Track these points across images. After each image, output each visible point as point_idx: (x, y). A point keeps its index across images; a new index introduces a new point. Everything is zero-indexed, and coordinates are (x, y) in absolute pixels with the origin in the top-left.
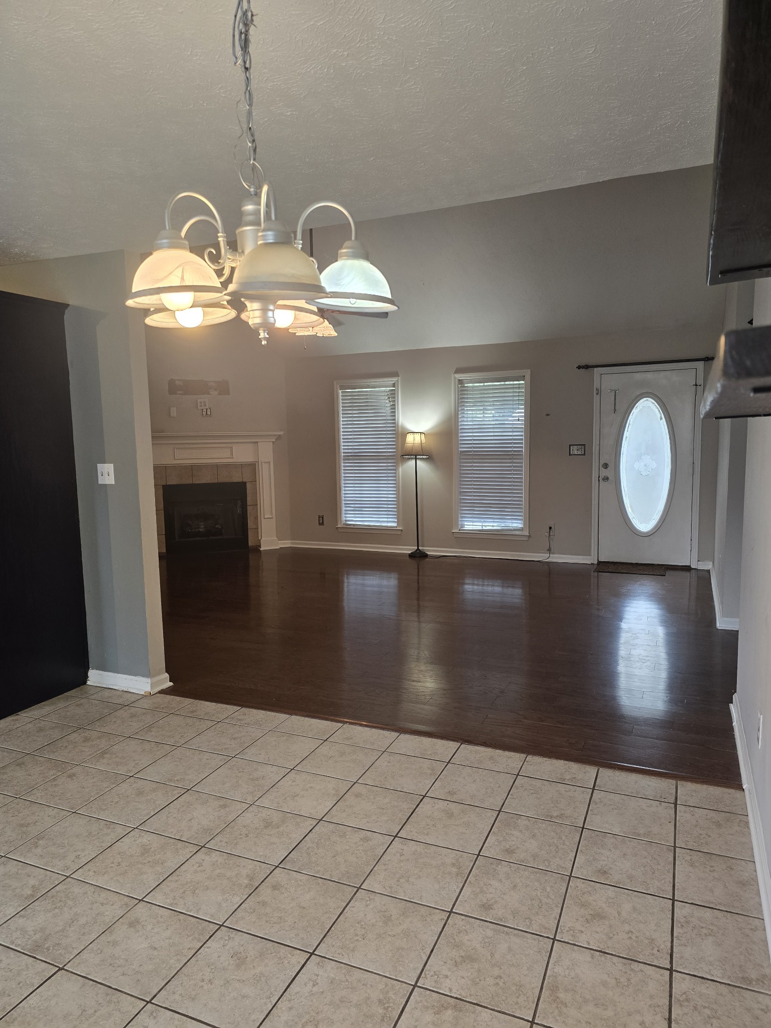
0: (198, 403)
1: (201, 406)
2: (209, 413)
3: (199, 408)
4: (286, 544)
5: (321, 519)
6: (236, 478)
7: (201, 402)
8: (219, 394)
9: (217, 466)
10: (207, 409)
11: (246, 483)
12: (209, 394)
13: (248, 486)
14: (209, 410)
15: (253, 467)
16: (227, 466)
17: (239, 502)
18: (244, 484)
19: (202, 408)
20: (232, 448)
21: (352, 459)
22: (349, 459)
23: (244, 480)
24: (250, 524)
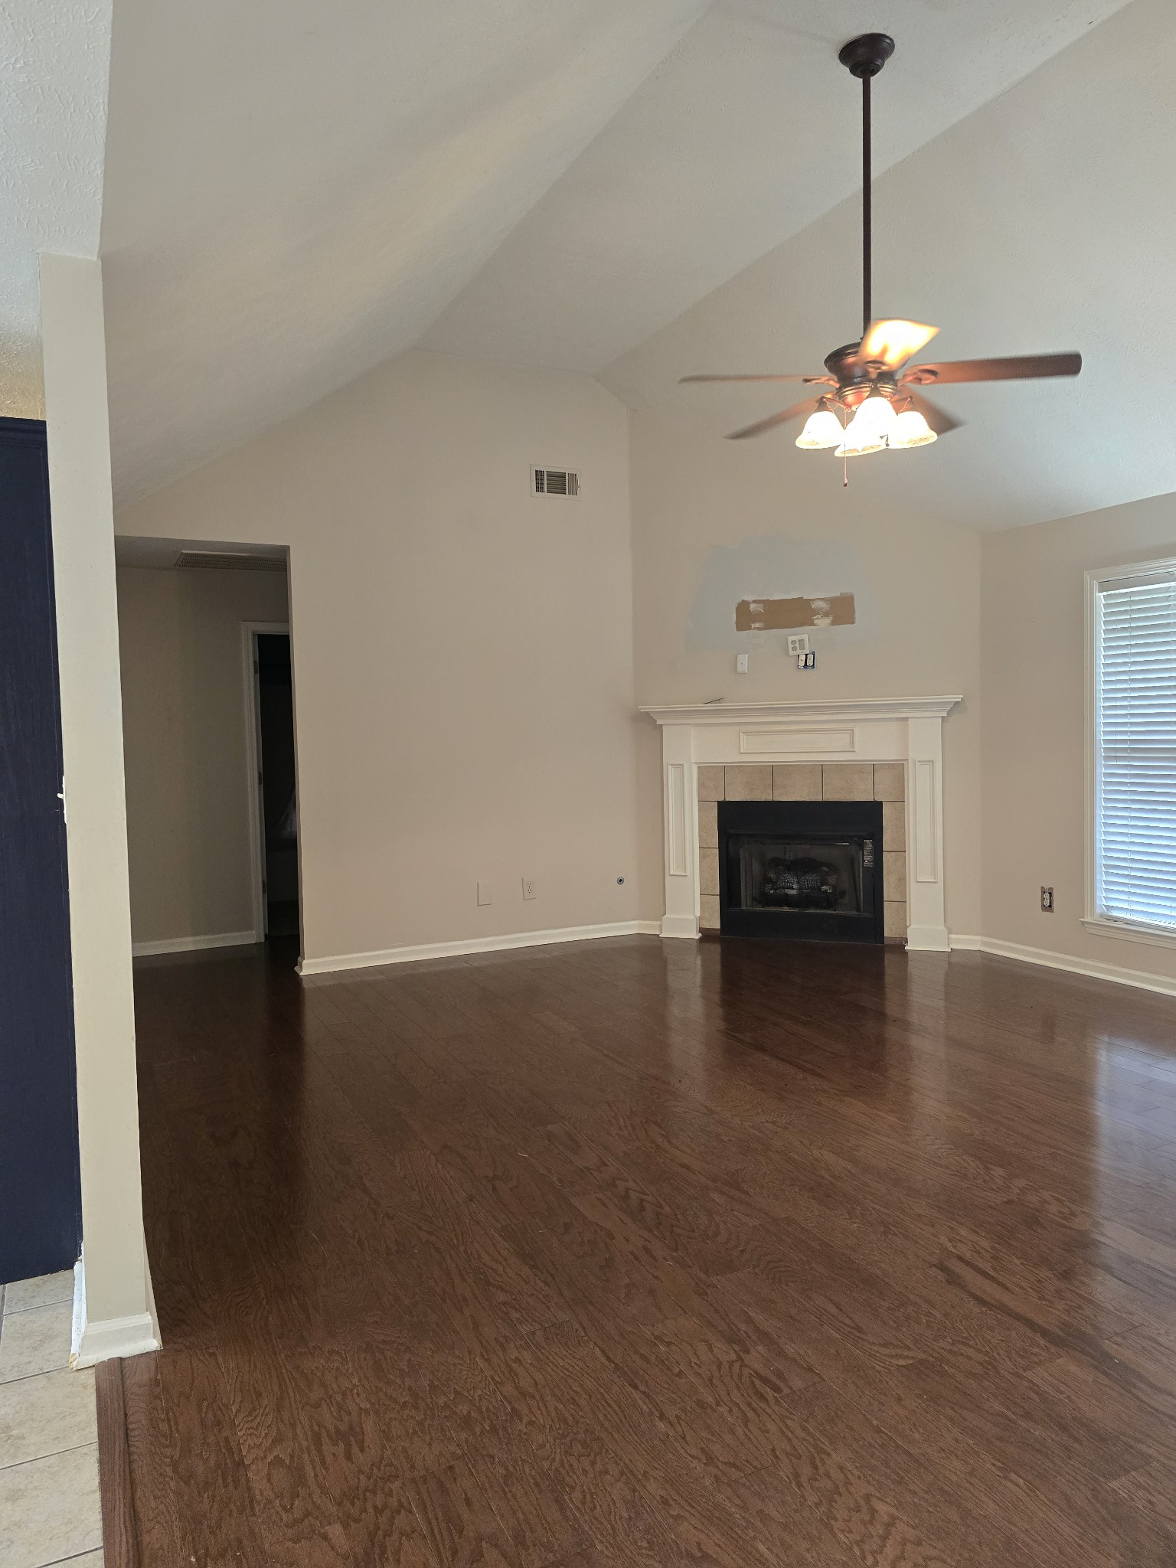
0: (790, 642)
1: (794, 649)
2: (810, 663)
3: (791, 653)
4: (971, 942)
5: (1047, 896)
6: (861, 793)
7: (793, 642)
8: (833, 623)
9: (822, 769)
10: (806, 655)
11: (881, 803)
12: (812, 624)
13: (887, 811)
14: (811, 657)
15: (898, 770)
16: (841, 768)
17: (868, 841)
18: (877, 806)
19: (797, 653)
20: (853, 731)
21: (1125, 758)
22: (1116, 758)
23: (878, 799)
24: (889, 891)
